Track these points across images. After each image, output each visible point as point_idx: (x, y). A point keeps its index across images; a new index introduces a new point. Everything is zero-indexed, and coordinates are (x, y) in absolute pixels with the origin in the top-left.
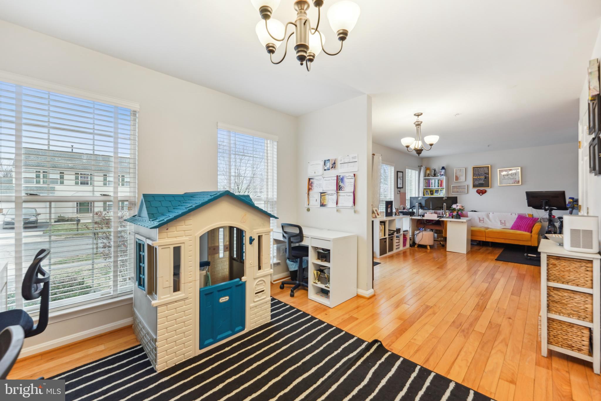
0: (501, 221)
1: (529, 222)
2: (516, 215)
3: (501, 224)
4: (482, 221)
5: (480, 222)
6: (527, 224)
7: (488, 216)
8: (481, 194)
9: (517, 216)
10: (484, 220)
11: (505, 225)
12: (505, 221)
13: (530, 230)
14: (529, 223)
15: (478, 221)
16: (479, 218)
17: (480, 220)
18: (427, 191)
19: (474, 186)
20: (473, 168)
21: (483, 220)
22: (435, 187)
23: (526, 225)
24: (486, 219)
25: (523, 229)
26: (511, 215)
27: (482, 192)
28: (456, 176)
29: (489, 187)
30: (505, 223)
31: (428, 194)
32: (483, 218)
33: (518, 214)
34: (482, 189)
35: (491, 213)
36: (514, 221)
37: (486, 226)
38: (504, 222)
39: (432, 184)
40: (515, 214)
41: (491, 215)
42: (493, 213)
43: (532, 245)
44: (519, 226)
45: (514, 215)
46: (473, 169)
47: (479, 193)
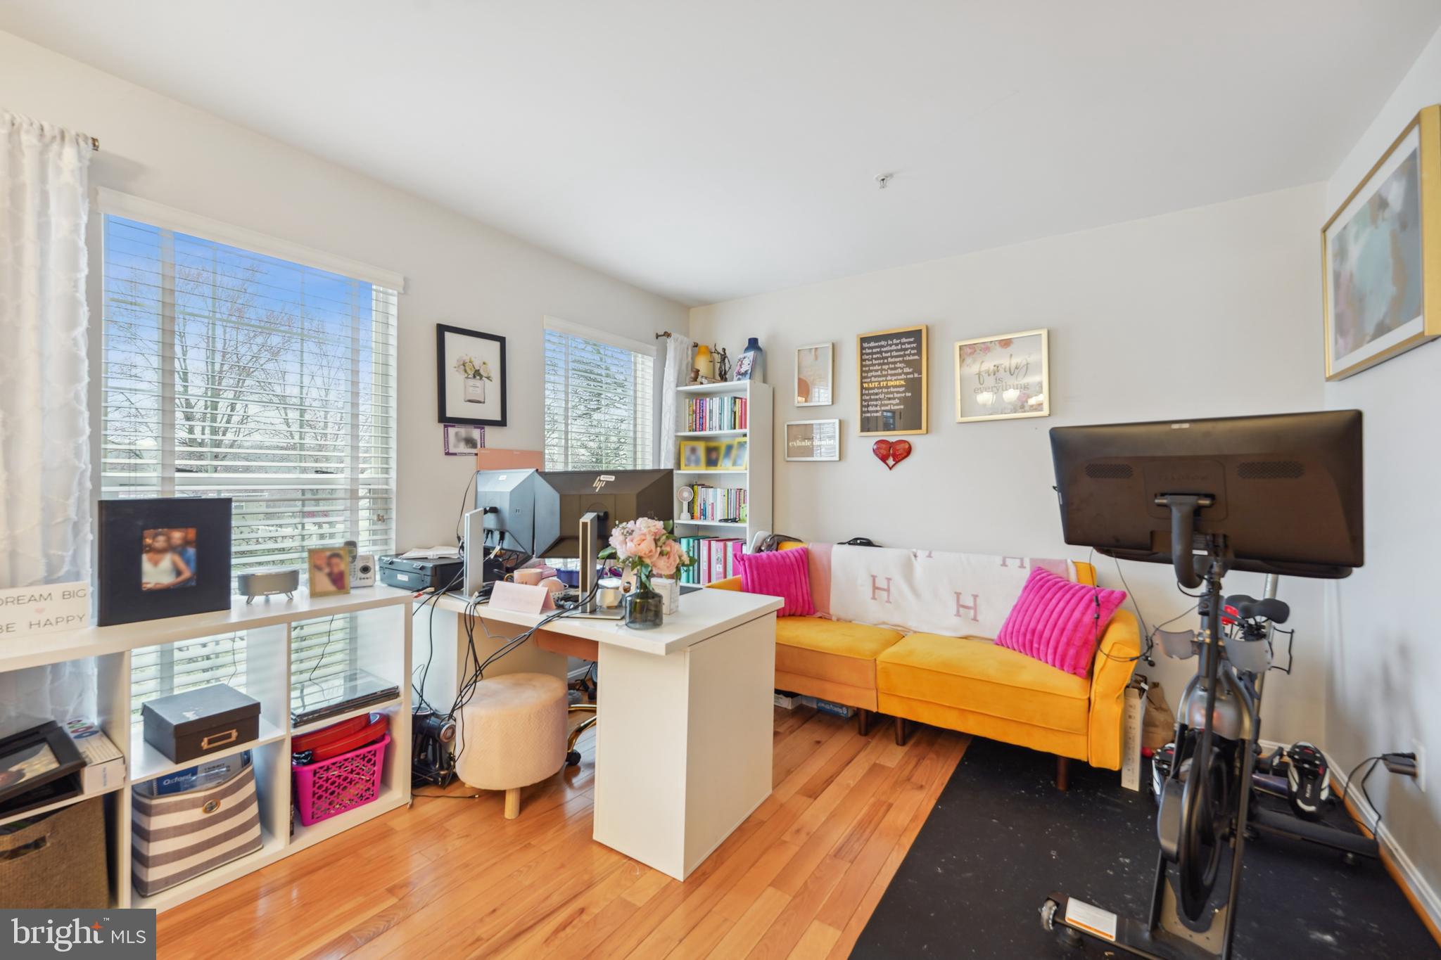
0: (958, 595)
1: (1077, 614)
2: (1022, 566)
3: (958, 614)
4: (884, 594)
5: (874, 598)
6: (1070, 626)
7: (908, 569)
8: (891, 462)
9: (1026, 574)
10: (892, 589)
11: (975, 619)
12: (975, 597)
13: (1084, 662)
14: (1079, 622)
15: (868, 591)
16: (874, 577)
17: (875, 588)
18: (693, 450)
19: (867, 425)
20: (863, 340)
21: (888, 590)
22: (720, 429)
23: (1063, 630)
24: (899, 582)
25: (1050, 651)
26: (1004, 564)
27: (893, 454)
28: (800, 380)
29: (920, 428)
30: (975, 608)
31: (697, 462)
32: (889, 580)
33: (1032, 561)
34: (892, 436)
35: (922, 554)
36: (1014, 601)
37: (896, 619)
38: (971, 604)
39: (711, 419)
40: (1018, 562)
41: (919, 566)
42: (930, 556)
43: (1094, 764)
44: (1034, 632)
45: (1013, 564)
46: (862, 348)
47: (884, 459)
